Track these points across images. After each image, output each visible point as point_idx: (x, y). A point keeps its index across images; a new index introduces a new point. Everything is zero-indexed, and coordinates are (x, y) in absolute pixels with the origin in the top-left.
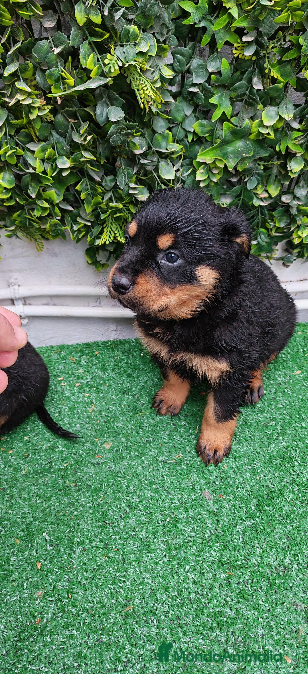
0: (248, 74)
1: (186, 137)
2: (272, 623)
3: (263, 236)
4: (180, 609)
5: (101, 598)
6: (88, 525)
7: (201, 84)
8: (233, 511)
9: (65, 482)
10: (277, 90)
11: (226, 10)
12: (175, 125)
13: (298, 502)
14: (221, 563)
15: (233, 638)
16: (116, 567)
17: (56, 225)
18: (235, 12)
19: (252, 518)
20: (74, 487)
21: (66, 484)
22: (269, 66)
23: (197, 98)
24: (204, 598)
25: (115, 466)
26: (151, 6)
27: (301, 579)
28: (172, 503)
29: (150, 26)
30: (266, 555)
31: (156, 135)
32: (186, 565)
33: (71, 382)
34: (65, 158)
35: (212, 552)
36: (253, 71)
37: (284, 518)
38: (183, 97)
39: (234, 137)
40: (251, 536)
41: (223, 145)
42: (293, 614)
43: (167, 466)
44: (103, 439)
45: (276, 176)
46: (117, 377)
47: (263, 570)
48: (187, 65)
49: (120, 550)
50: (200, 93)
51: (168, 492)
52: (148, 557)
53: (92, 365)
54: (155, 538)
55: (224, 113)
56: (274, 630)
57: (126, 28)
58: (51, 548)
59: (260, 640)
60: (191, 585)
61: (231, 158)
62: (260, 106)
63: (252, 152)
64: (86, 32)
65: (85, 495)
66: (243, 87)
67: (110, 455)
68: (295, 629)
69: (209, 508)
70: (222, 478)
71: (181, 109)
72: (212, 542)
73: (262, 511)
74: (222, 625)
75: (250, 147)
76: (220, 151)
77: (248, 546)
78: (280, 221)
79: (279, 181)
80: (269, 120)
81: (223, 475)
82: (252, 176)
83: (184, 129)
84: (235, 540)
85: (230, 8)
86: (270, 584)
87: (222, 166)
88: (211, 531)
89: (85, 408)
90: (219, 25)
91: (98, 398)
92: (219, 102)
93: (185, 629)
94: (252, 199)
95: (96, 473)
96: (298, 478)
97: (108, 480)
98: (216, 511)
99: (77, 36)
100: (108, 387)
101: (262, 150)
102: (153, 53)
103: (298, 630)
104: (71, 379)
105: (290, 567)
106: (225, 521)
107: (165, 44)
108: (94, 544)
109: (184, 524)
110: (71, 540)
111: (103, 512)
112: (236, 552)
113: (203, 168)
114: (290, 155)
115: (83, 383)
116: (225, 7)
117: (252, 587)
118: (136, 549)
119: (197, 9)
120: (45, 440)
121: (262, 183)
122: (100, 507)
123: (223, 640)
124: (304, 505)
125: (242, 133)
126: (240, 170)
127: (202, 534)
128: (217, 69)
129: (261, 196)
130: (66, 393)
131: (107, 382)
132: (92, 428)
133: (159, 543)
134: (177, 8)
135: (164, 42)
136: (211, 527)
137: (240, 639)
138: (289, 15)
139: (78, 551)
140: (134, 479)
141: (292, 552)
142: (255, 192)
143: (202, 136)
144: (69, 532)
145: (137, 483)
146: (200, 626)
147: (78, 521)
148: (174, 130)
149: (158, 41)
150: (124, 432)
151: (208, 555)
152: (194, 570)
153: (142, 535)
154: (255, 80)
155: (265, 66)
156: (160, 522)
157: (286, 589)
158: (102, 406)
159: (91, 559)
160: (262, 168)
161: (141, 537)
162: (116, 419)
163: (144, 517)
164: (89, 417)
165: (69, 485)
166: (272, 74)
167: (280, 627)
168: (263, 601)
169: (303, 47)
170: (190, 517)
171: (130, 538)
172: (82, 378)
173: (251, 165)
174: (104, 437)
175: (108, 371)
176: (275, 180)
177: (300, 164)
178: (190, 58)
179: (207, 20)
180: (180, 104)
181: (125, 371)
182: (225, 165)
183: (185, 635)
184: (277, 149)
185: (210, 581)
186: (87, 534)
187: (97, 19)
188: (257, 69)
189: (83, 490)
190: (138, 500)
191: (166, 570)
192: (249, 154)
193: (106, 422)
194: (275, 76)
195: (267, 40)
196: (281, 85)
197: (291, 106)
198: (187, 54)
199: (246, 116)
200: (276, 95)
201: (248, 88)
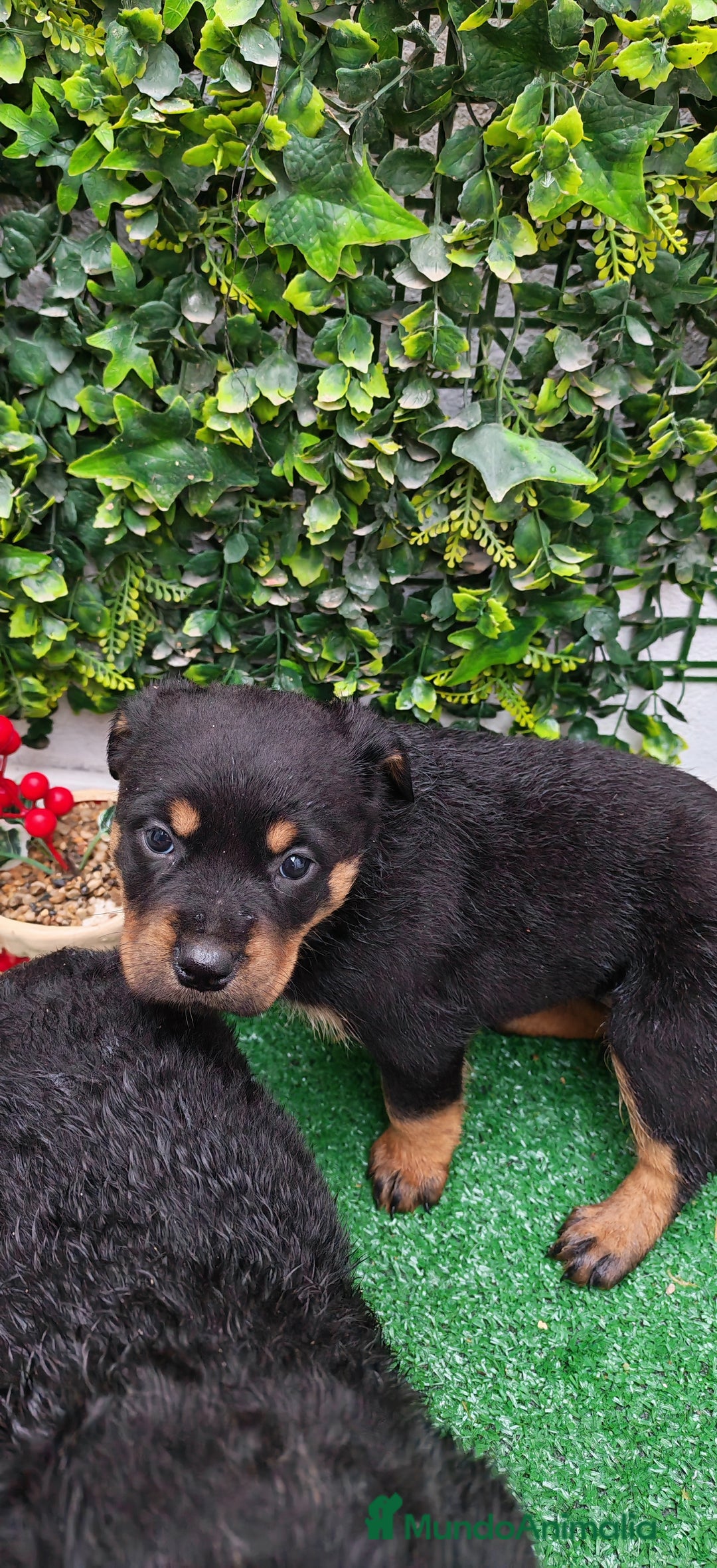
0: (175, 286)
1: (64, 420)
3: (288, 680)
7: (71, 300)
10: (245, 327)
11: (87, 130)
12: (28, 391)
18: (105, 135)
22: (216, 269)
23: (68, 333)
39: (156, 433)
41: (129, 449)
45: (302, 537)
50: (70, 321)
55: (132, 372)
61: (158, 482)
62: (223, 365)
63: (211, 473)
71: (38, 354)
76: (128, 462)
80: (232, 401)
82: (236, 531)
83: (55, 404)
85: (95, 127)
90: (80, 163)
92: (114, 346)
94: (248, 587)
101: (237, 470)
113: (113, 502)
116: (84, 123)
119: (30, 122)
121: (272, 550)
126: (197, 515)
128: (101, 268)
129: (270, 582)
138: (215, 149)
142: (252, 570)
143: (101, 423)
148: (30, 403)
154: (191, 301)
155: (207, 268)
160: (258, 513)
166: (225, 290)
173: (225, 504)
176: (304, 546)
177: (329, 513)
178: (46, 241)
179: (60, 150)
180: (40, 345)
184: (276, 472)
192: (204, 476)
194: (233, 294)
195: (194, 208)
196: (250, 318)
197: (290, 371)
198: (34, 229)
199: (195, 386)
200: (246, 340)
201: (178, 318)
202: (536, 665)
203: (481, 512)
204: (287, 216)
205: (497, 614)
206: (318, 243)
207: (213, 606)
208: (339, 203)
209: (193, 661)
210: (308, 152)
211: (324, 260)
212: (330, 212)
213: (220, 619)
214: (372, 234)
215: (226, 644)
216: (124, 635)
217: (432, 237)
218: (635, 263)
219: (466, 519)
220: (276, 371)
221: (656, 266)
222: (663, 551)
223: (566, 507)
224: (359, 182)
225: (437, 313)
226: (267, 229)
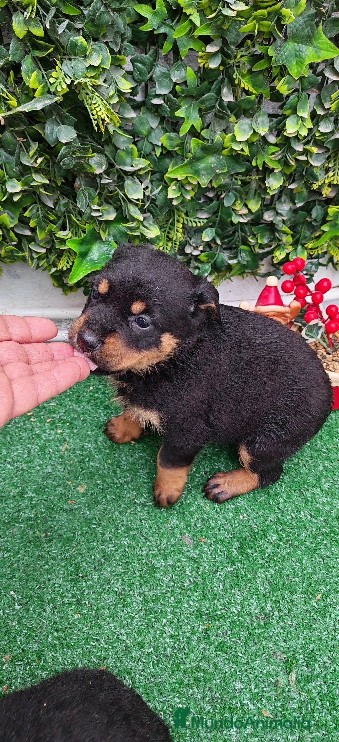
0: (216, 85)
1: (154, 150)
2: (251, 676)
3: (244, 254)
4: (156, 667)
5: (73, 659)
6: (60, 579)
7: (165, 95)
8: (214, 556)
9: (34, 533)
10: (249, 102)
11: (187, 16)
12: (139, 139)
13: (281, 543)
14: (200, 615)
15: (209, 694)
16: (89, 625)
17: (12, 251)
18: (196, 19)
19: (233, 563)
20: (44, 537)
21: (36, 535)
23: (162, 111)
24: (181, 652)
25: (90, 512)
26: (100, 14)
27: (282, 628)
28: (150, 550)
29: (102, 34)
30: (247, 603)
31: (118, 151)
32: (163, 618)
33: (42, 417)
34: (16, 181)
35: (191, 603)
36: (222, 81)
37: (267, 562)
38: (148, 109)
39: (206, 153)
40: (232, 583)
41: (193, 162)
42: (272, 665)
43: (146, 509)
44: (77, 482)
45: (256, 190)
46: (93, 409)
47: (243, 620)
48: (149, 73)
49: (93, 606)
50: (165, 105)
51: (146, 539)
52: (123, 611)
53: (65, 396)
54: (131, 590)
55: (193, 126)
56: (253, 683)
57: (72, 41)
58: (19, 607)
59: (237, 695)
60: (168, 640)
61: (203, 175)
62: (233, 118)
63: (226, 168)
64: (28, 44)
65: (56, 546)
66: (211, 99)
67: (84, 500)
68: (273, 681)
69: (188, 554)
70: (203, 520)
71: (145, 121)
72: (190, 591)
73: (244, 555)
74: (199, 681)
75: (224, 163)
76: (191, 168)
77: (228, 594)
78: (262, 237)
79: (259, 195)
80: (242, 135)
81: (205, 516)
82: (229, 192)
83: (151, 143)
84: (215, 588)
85: (190, 15)
86: (250, 634)
87: (195, 183)
88: (190, 580)
89: (57, 446)
90: (180, 32)
91: (72, 435)
92: (186, 114)
93: (161, 687)
94: (230, 216)
95: (69, 521)
96: (282, 516)
97: (81, 528)
98: (196, 557)
99: (17, 49)
100: (83, 421)
101: (237, 166)
102: (107, 66)
103: (277, 681)
104: (42, 413)
105: (271, 614)
106: (205, 567)
107: (120, 54)
108: (65, 600)
109: (162, 573)
110: (40, 598)
111: (76, 565)
112: (216, 601)
113: (175, 185)
114: (267, 171)
115: (55, 417)
116: (185, 13)
117: (231, 638)
118: (110, 604)
119: (155, 14)
120: (13, 485)
121: (241, 198)
122: (73, 559)
123: (200, 697)
124: (288, 546)
125: (214, 148)
126: (216, 187)
127: (180, 583)
128: (182, 79)
130: (36, 429)
131: (82, 415)
132: (64, 469)
133: (136, 596)
134: (132, 12)
135: (119, 52)
136: (190, 574)
137: (217, 695)
138: (255, 24)
139: (48, 609)
140: (110, 526)
141: (274, 599)
142: (233, 208)
143: (171, 150)
144: (39, 588)
145: (113, 530)
146: (176, 683)
147: (49, 576)
148: (139, 144)
149: (112, 52)
150: (100, 472)
151: (186, 606)
152: (171, 623)
153: (117, 588)
154: (225, 90)
155: (234, 76)
156: (136, 572)
157: (266, 639)
158: (76, 443)
159: (62, 617)
160: (240, 183)
161: (116, 589)
162: (90, 457)
163: (120, 567)
164: (61, 457)
165: (39, 536)
166: (242, 85)
167: (259, 680)
168: (241, 653)
169: (274, 58)
170: (169, 565)
171: (105, 591)
172: (54, 413)
173: (227, 180)
174: (77, 479)
175: (83, 404)
176: (255, 194)
177: (280, 180)
178: (151, 67)
179: (167, 25)
180: (145, 116)
181: (102, 403)
182: (198, 182)
183: (161, 694)
184: (254, 164)
185: (188, 634)
186: (59, 589)
187: (39, 32)
188: (226, 79)
189: (55, 540)
190: (114, 549)
191: (142, 625)
192: (223, 170)
193: (80, 462)
198: (148, 62)
210: (297, 23)
211: (296, 71)
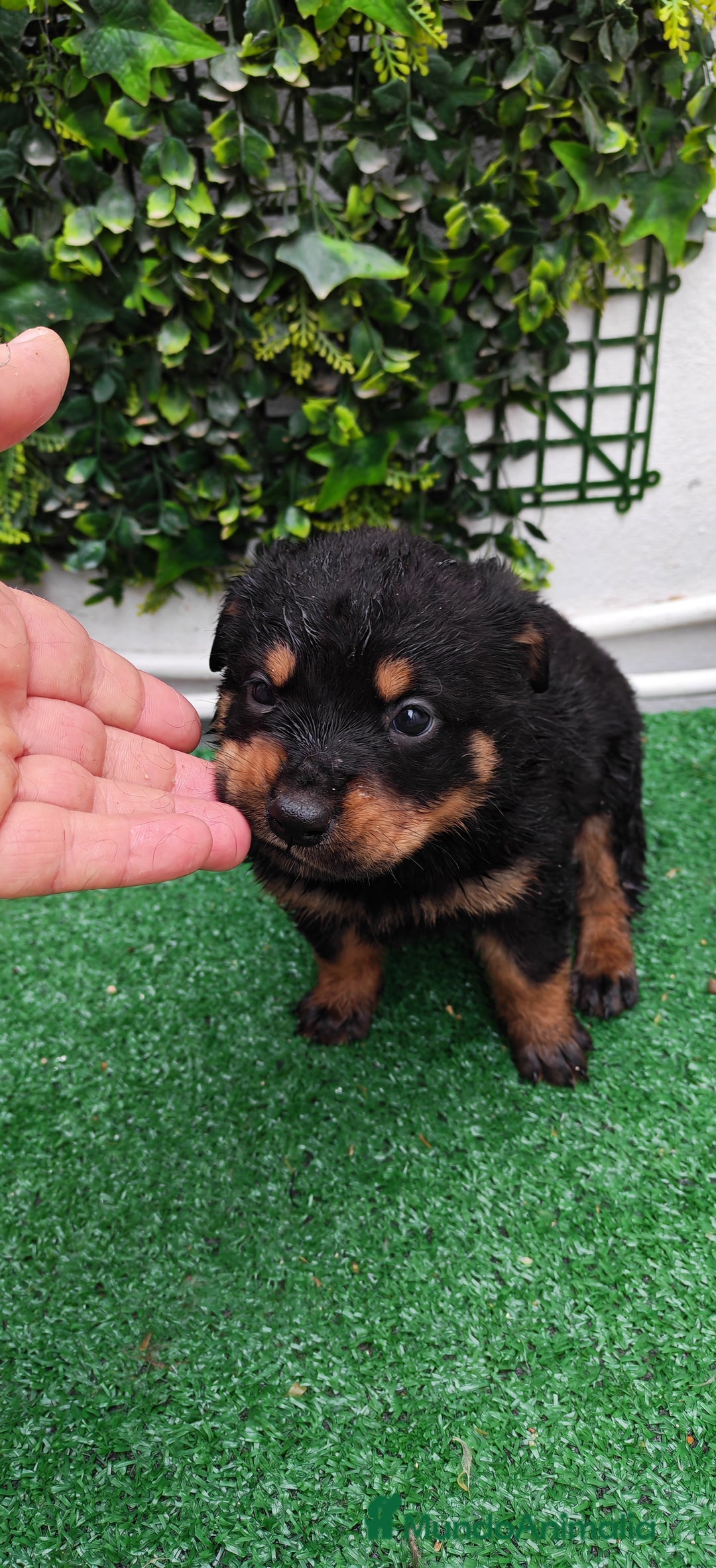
22: (48, 112)
129: (140, 422)
194: (66, 135)
195: (21, 55)
196: (84, 154)
197: (126, 203)
199: (48, 232)
200: (84, 177)
201: (21, 163)
202: (397, 485)
203: (316, 323)
204: (98, 47)
205: (345, 422)
206: (128, 70)
207: (93, 454)
208: (143, 31)
209: (83, 511)
212: (134, 40)
213: (100, 465)
214: (174, 56)
215: (109, 489)
216: (17, 495)
217: (228, 57)
218: (411, 66)
219: (304, 331)
220: (114, 204)
221: (431, 69)
222: (496, 364)
223: (389, 309)
224: (156, 9)
225: (242, 126)
226: (83, 61)
